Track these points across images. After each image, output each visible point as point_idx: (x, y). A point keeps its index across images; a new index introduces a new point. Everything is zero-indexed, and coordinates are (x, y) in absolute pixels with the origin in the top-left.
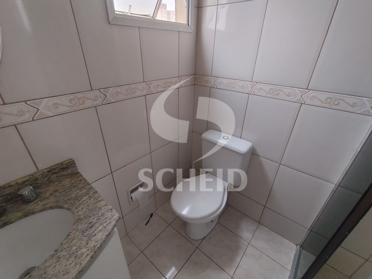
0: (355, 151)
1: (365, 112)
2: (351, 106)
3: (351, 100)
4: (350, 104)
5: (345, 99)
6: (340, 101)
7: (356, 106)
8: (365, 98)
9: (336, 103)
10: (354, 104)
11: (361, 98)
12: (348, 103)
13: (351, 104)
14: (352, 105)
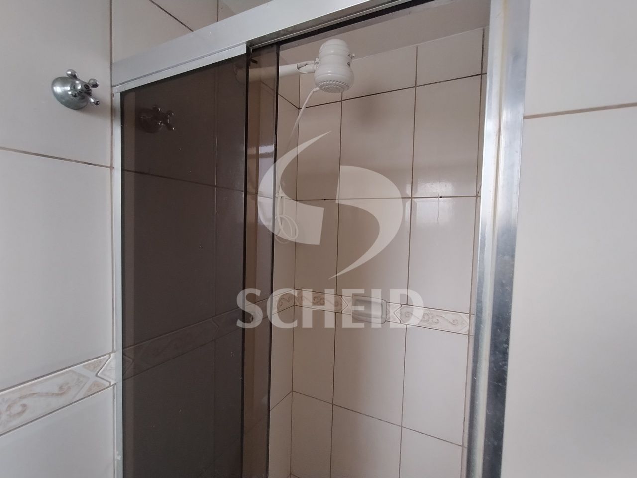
0: (113, 466)
1: (90, 389)
2: (57, 395)
3: (50, 384)
4: (53, 394)
5: (37, 389)
6: (24, 402)
7: (69, 388)
8: (78, 366)
9: (17, 409)
10: (61, 388)
11: (70, 371)
12: (47, 395)
13: (56, 391)
14: (60, 393)
